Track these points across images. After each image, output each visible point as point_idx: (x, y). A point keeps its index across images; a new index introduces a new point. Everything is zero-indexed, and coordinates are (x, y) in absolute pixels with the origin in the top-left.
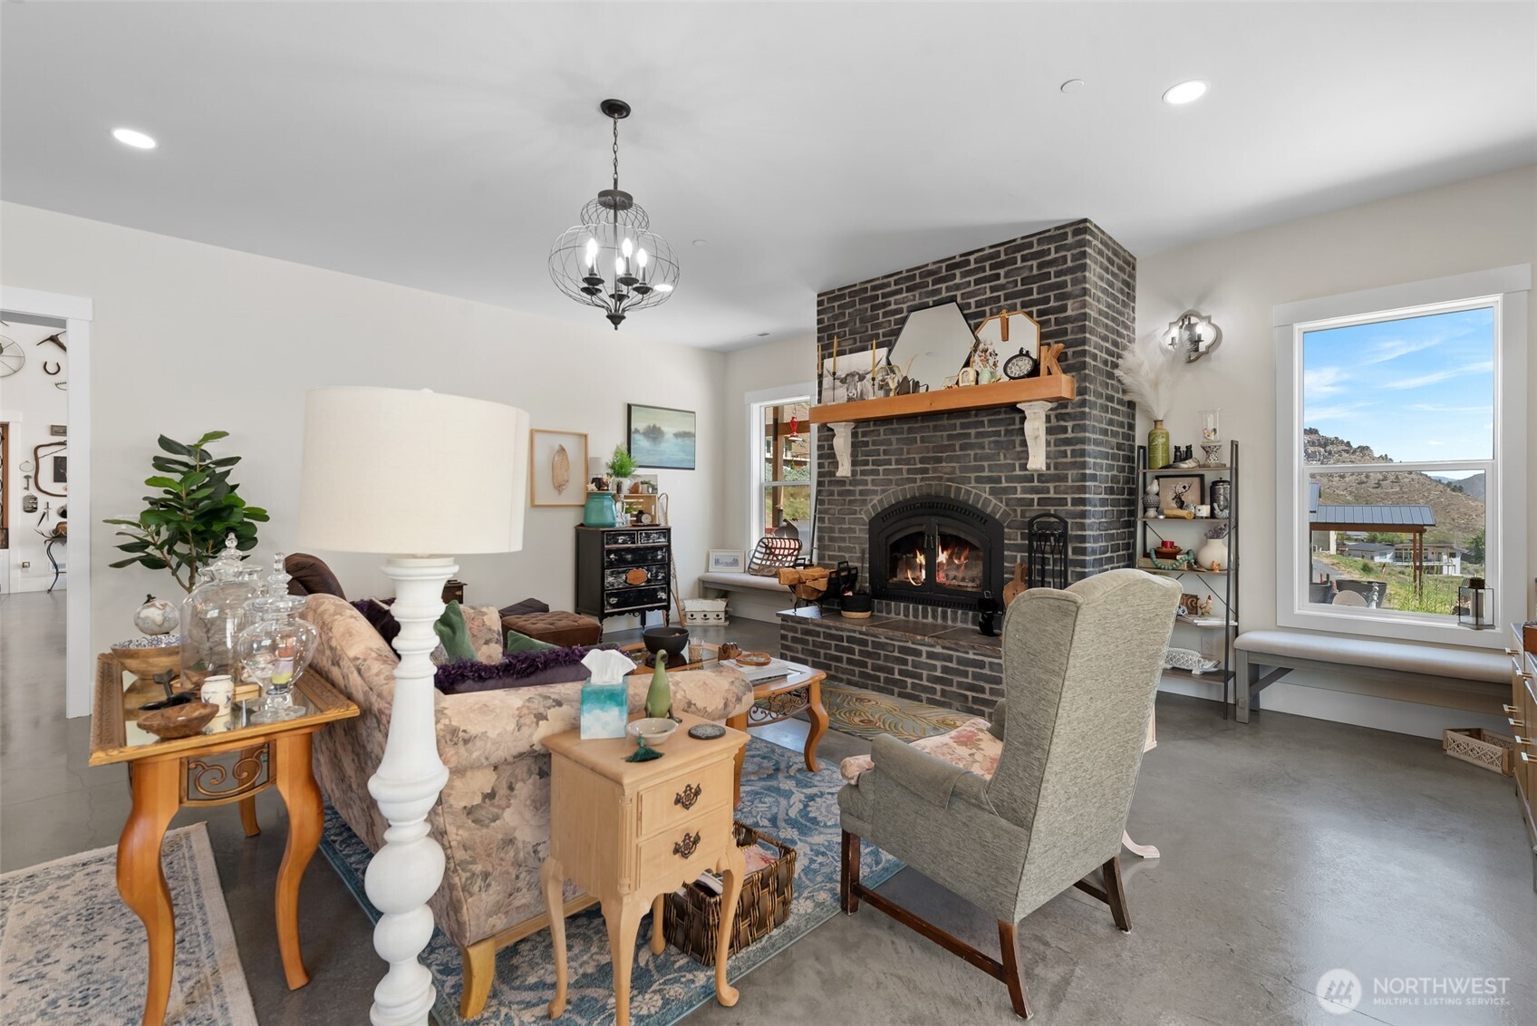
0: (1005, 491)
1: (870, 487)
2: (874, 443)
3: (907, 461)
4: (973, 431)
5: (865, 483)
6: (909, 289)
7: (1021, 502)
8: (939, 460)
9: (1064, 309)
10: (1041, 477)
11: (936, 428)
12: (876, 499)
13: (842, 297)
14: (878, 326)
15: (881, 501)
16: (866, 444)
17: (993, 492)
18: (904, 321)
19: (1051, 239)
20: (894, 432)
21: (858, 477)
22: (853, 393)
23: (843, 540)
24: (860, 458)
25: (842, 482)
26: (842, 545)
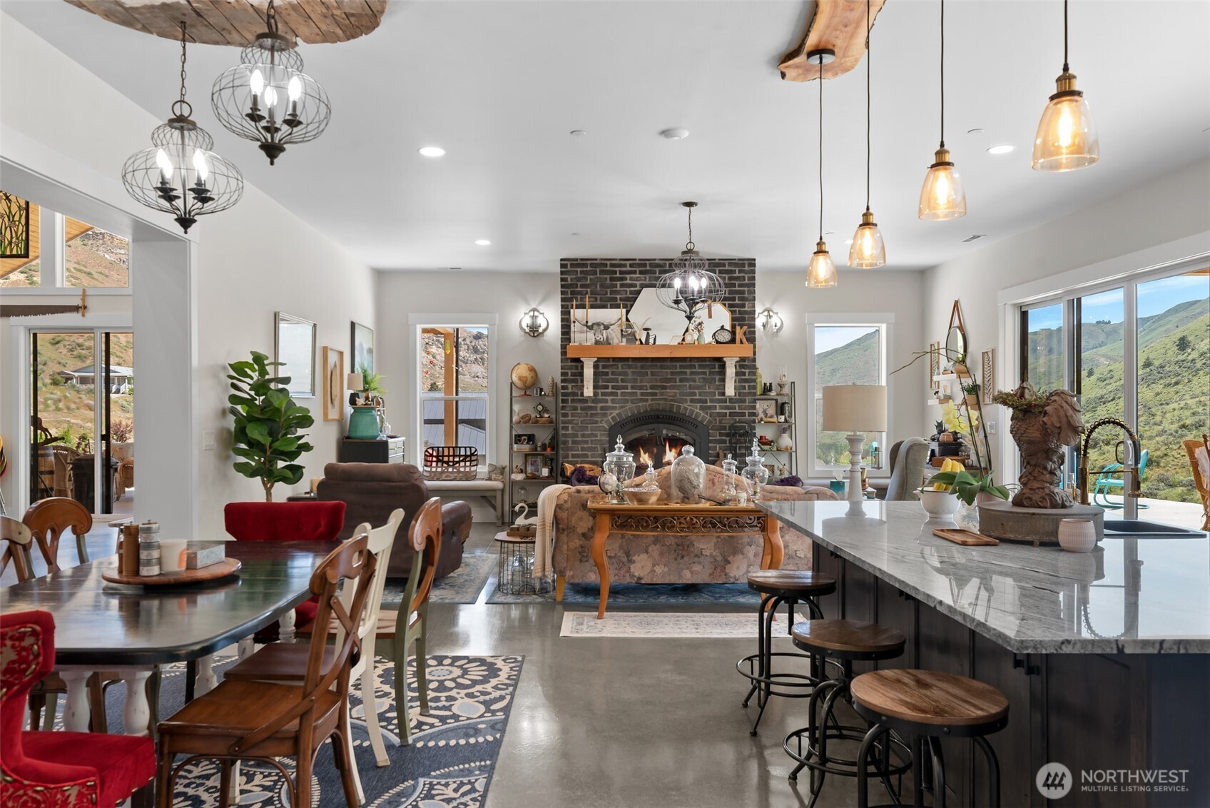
0: (709, 408)
1: (610, 404)
2: (613, 373)
3: (641, 387)
4: (688, 371)
5: (606, 401)
6: (641, 272)
7: (719, 414)
8: (664, 388)
9: (744, 306)
10: (731, 400)
11: (662, 367)
12: (615, 413)
13: (585, 265)
14: (617, 292)
15: (619, 414)
16: (607, 374)
17: (702, 408)
18: (639, 292)
19: (736, 265)
20: (630, 367)
21: (600, 397)
22: (599, 337)
23: (586, 442)
24: (601, 384)
25: (585, 401)
26: (585, 446)
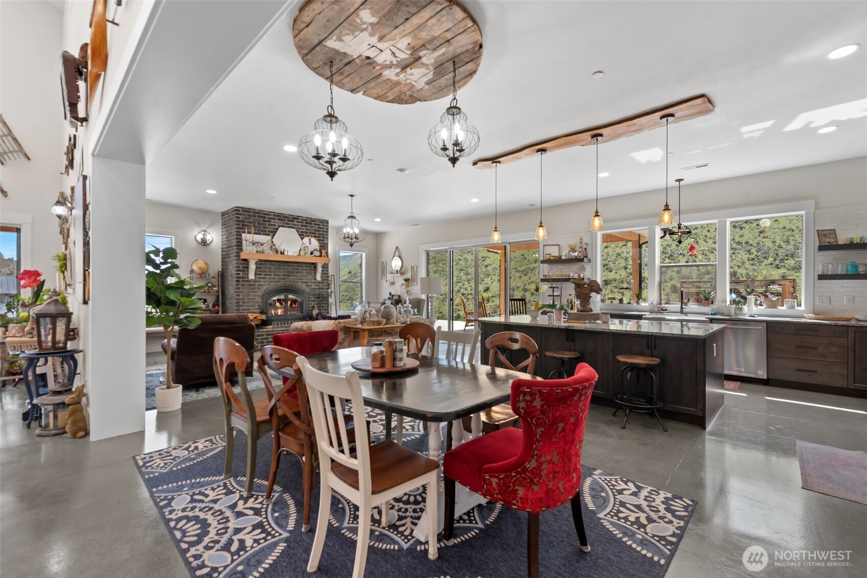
0: (309, 285)
1: (262, 283)
2: (264, 268)
3: (278, 275)
4: (300, 268)
5: (261, 282)
6: (278, 219)
7: (314, 289)
8: (289, 276)
9: (324, 241)
10: (319, 282)
11: (288, 266)
12: (265, 287)
13: (250, 212)
14: (267, 228)
15: (267, 288)
16: (261, 268)
17: (306, 286)
18: (277, 229)
19: (321, 222)
20: (273, 265)
21: (257, 279)
22: (258, 249)
23: (250, 302)
24: (258, 273)
25: (250, 281)
26: (249, 304)
